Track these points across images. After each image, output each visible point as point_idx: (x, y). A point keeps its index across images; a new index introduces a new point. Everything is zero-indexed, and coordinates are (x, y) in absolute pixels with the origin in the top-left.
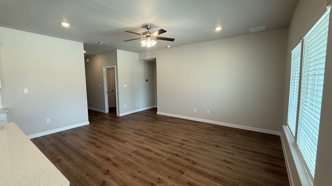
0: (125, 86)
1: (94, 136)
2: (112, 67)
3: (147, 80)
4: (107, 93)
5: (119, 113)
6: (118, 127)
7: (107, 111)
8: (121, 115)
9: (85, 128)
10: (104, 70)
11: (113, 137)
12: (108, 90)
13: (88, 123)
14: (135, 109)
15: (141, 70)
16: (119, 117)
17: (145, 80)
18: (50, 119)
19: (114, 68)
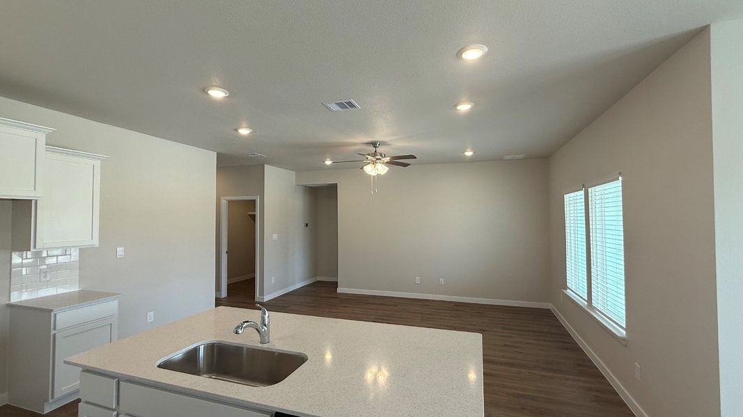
0: (275, 237)
2: (252, 198)
3: (307, 225)
4: (227, 253)
5: (262, 294)
7: (224, 293)
8: (266, 299)
10: (225, 204)
14: (287, 286)
15: (298, 203)
16: (263, 304)
17: (304, 225)
18: (154, 314)
19: (253, 201)
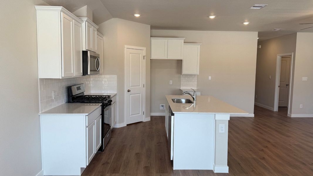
0: (305, 79)
1: (258, 126)
2: (289, 54)
4: (279, 86)
5: (291, 113)
6: (286, 126)
7: (276, 109)
8: (293, 116)
9: (250, 119)
10: (279, 58)
11: (277, 131)
12: (280, 84)
13: (252, 115)
16: (290, 118)
19: (291, 55)
